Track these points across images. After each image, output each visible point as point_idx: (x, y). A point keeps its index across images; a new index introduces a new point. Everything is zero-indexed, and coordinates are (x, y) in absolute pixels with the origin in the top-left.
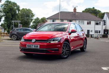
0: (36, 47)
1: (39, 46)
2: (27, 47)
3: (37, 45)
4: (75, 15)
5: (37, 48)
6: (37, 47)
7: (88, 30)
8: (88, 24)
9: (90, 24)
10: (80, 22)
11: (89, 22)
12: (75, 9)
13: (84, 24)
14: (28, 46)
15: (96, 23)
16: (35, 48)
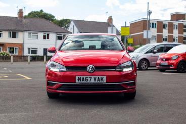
0: (98, 80)
1: (105, 78)
2: (77, 81)
3: (100, 77)
4: (21, 22)
5: (102, 82)
6: (102, 79)
7: (44, 49)
8: (45, 39)
9: (48, 38)
10: (31, 34)
11: (46, 35)
12: (21, 12)
13: (37, 38)
14: (79, 79)
15: (58, 37)
16: (96, 82)
